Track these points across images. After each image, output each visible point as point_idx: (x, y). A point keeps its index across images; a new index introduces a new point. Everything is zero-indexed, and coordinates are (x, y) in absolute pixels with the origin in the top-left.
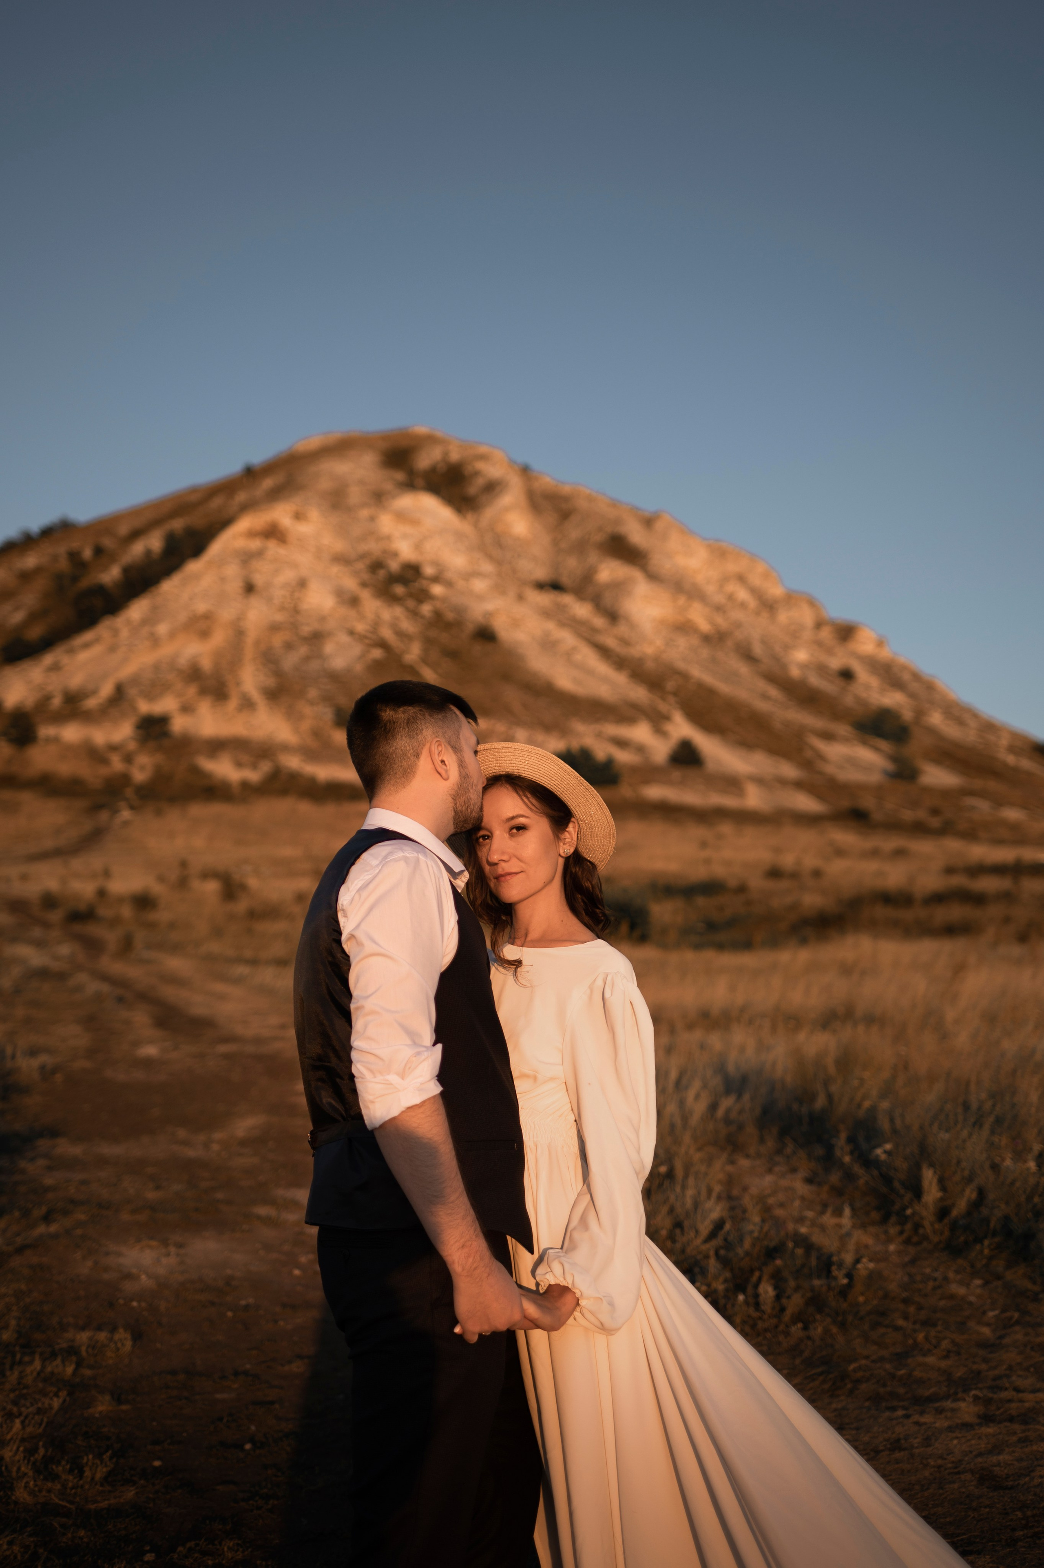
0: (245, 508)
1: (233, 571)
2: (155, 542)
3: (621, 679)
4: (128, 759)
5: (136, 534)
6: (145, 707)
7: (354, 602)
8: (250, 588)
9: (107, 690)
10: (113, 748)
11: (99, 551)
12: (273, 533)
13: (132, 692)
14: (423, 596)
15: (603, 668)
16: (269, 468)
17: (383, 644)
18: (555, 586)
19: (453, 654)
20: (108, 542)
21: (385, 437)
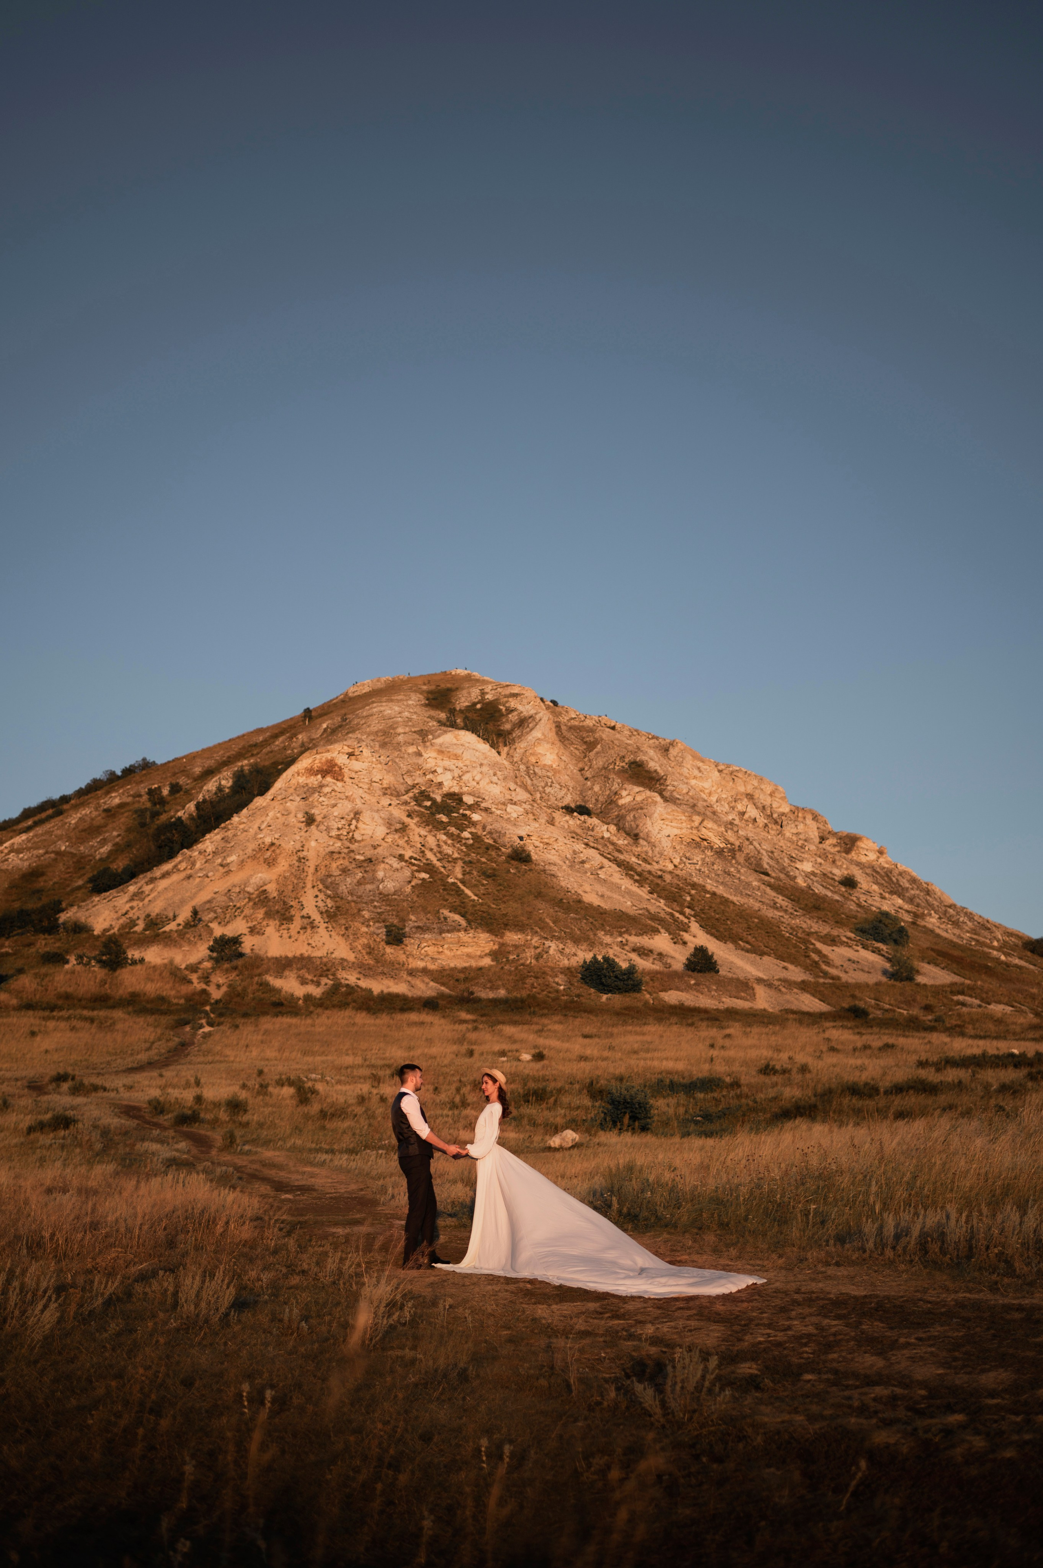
0: (305, 749)
1: (295, 805)
2: (225, 780)
3: (643, 892)
4: (206, 979)
5: (209, 773)
6: (218, 931)
7: (403, 829)
8: (310, 820)
9: (185, 915)
10: (193, 968)
11: (175, 789)
12: (330, 770)
13: (207, 917)
14: (464, 822)
15: (626, 883)
16: (326, 710)
17: (429, 868)
18: (583, 810)
19: (491, 875)
20: (182, 781)
21: (429, 679)
